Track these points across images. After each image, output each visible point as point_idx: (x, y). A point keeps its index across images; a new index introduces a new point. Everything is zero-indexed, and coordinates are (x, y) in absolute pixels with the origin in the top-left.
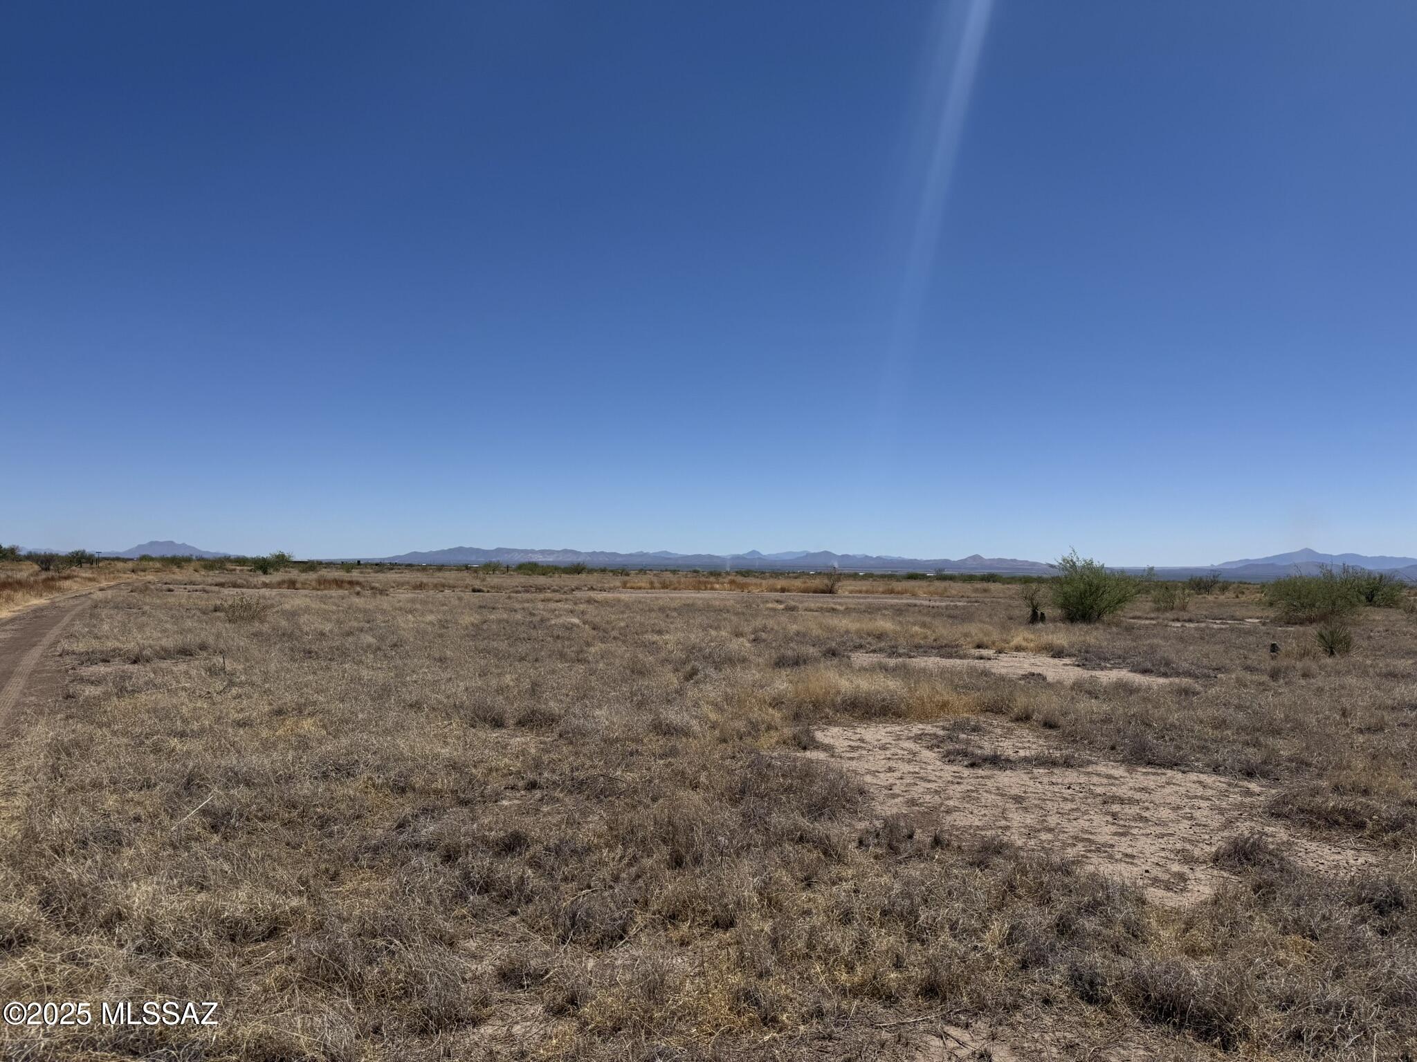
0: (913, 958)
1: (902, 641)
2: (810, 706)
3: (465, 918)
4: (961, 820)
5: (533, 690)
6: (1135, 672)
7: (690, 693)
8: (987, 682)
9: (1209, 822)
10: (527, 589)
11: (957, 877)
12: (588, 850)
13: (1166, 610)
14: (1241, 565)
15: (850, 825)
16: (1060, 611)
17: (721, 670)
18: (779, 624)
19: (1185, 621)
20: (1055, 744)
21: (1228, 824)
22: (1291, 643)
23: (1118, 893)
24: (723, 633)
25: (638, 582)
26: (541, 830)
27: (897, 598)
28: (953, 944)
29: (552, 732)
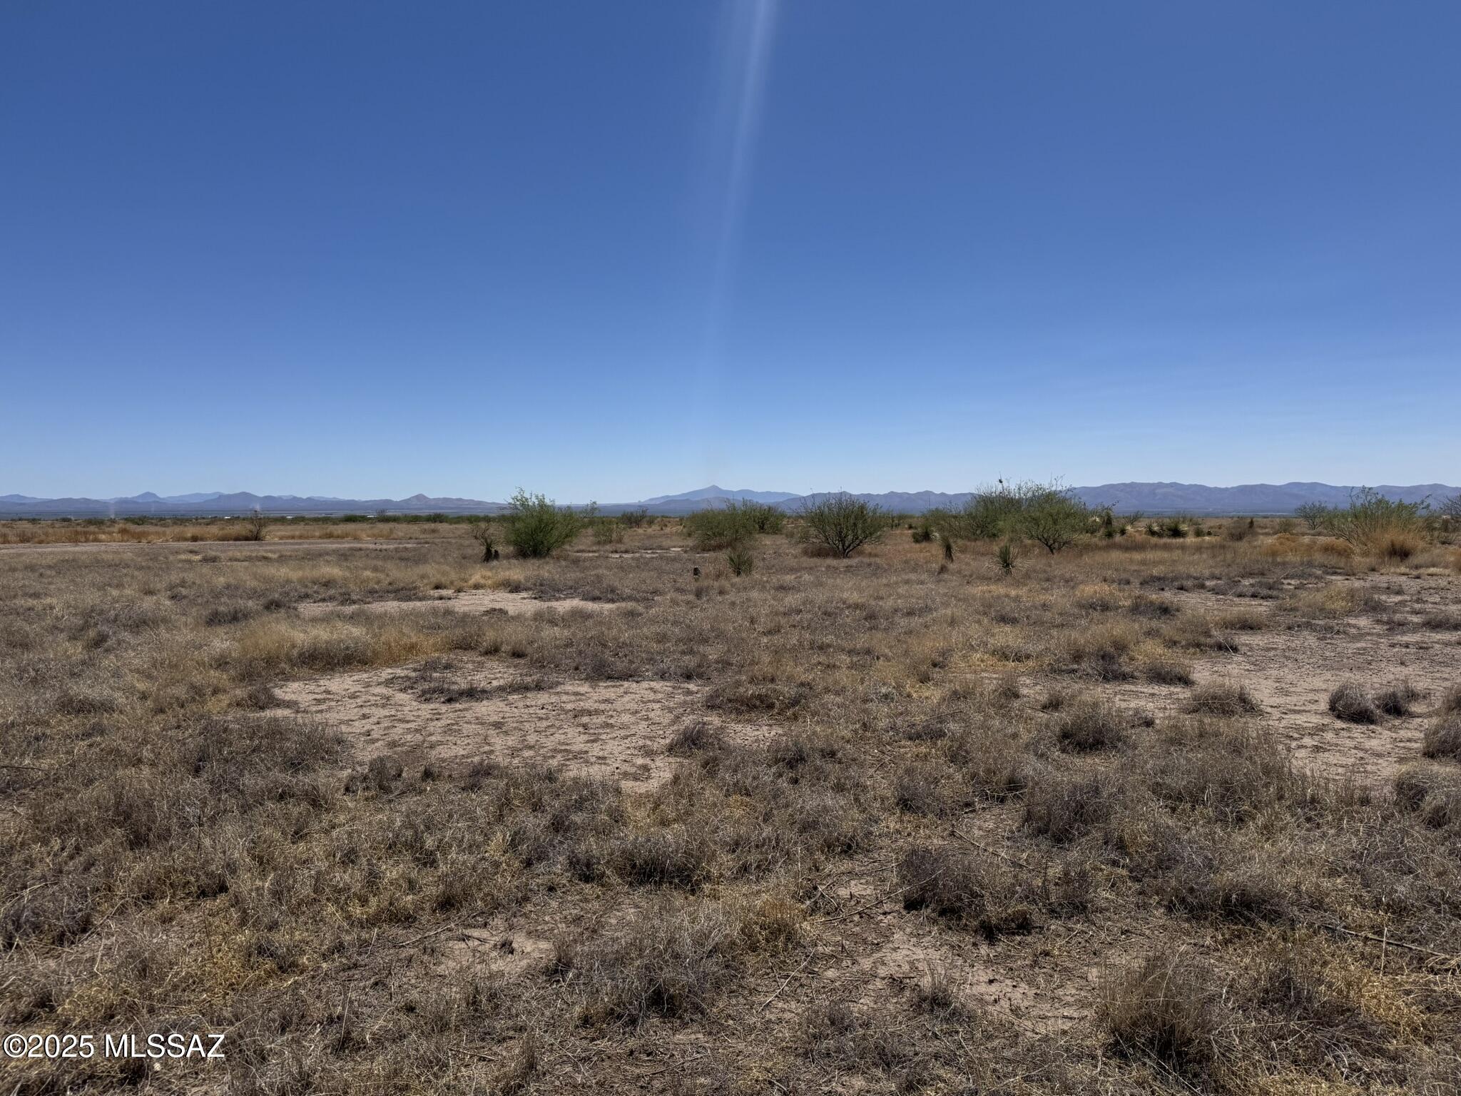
0: (425, 879)
1: (353, 587)
2: (262, 663)
4: (445, 752)
6: (586, 600)
7: (103, 662)
8: (452, 621)
9: (662, 720)
13: (605, 543)
15: (333, 775)
16: (512, 548)
17: (138, 634)
18: (200, 577)
19: (622, 552)
20: (525, 671)
22: (708, 567)
23: (600, 789)
27: (338, 543)
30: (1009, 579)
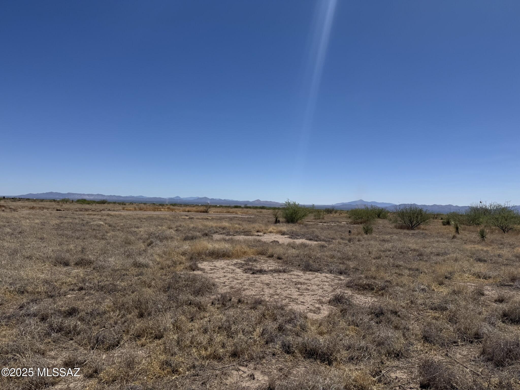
0: (229, 343)
1: (231, 230)
2: (197, 255)
3: (50, 343)
4: (248, 293)
5: (82, 251)
6: (307, 240)
7: (149, 251)
8: (260, 244)
9: (328, 289)
10: (81, 210)
11: (245, 313)
12: (105, 313)
13: (318, 219)
14: (341, 204)
15: (209, 297)
16: (284, 219)
17: (162, 242)
18: (186, 224)
19: (323, 223)
20: (281, 265)
21: (334, 290)
22: (355, 230)
23: (299, 315)
24: (164, 228)
25: (129, 208)
26: (84, 306)
27: (231, 215)
28: (243, 337)
29: (90, 267)
30: (483, 243)
